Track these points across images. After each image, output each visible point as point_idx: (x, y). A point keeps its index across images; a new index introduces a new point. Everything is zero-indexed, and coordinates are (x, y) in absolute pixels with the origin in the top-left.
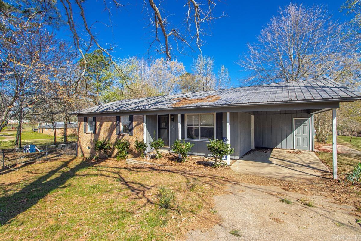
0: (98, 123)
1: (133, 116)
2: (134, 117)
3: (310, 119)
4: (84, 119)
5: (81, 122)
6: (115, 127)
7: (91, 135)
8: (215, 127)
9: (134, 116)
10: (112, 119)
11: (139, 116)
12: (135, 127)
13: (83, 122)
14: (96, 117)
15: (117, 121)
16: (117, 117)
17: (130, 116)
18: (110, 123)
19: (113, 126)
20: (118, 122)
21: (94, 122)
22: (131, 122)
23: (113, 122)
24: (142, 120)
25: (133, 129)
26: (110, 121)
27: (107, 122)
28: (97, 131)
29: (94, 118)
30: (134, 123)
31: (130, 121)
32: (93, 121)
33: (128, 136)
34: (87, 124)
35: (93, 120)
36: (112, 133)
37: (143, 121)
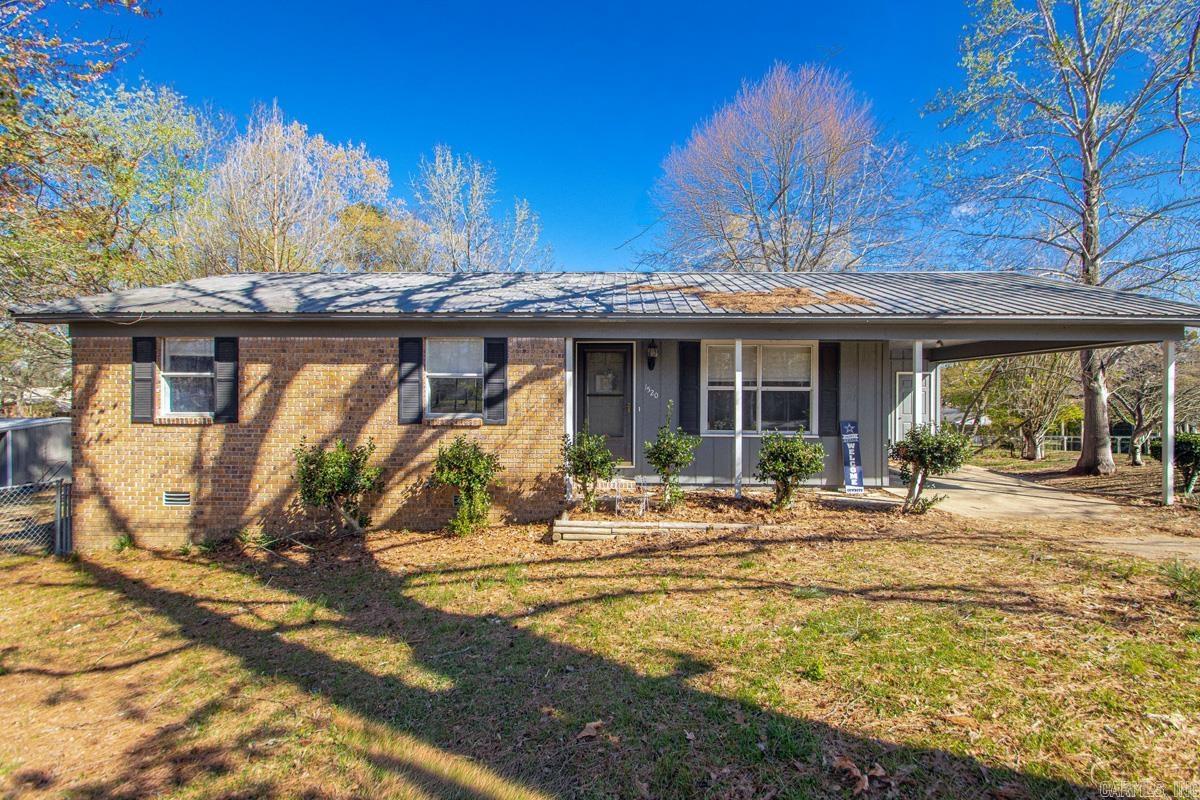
0: (256, 372)
1: (505, 340)
2: (510, 344)
3: (933, 374)
4: (135, 346)
5: (101, 360)
6: (388, 390)
7: (201, 434)
8: (814, 389)
9: (512, 342)
10: (367, 352)
11: (544, 343)
12: (518, 387)
13: (121, 361)
14: (241, 339)
15: (402, 361)
16: (402, 342)
17: (486, 339)
18: (350, 373)
19: (375, 382)
20: (407, 366)
21: (224, 369)
22: (492, 365)
23: (377, 367)
24: (561, 360)
25: (503, 396)
26: (356, 358)
27: (328, 367)
28: (249, 410)
29: (219, 341)
30: (513, 374)
31: (488, 359)
32: (219, 357)
33: (478, 427)
34: (161, 375)
35: (213, 355)
36: (369, 414)
37: (564, 366)
